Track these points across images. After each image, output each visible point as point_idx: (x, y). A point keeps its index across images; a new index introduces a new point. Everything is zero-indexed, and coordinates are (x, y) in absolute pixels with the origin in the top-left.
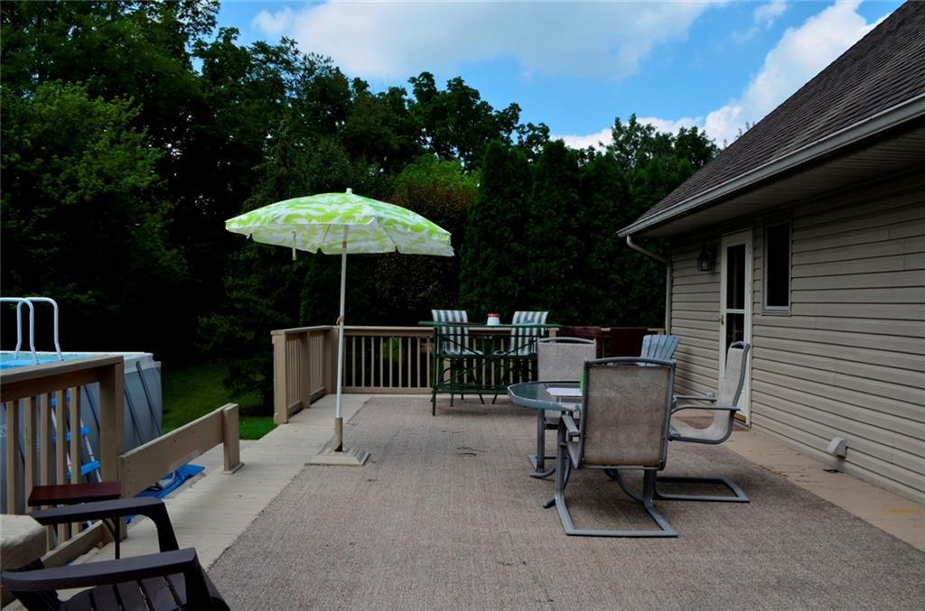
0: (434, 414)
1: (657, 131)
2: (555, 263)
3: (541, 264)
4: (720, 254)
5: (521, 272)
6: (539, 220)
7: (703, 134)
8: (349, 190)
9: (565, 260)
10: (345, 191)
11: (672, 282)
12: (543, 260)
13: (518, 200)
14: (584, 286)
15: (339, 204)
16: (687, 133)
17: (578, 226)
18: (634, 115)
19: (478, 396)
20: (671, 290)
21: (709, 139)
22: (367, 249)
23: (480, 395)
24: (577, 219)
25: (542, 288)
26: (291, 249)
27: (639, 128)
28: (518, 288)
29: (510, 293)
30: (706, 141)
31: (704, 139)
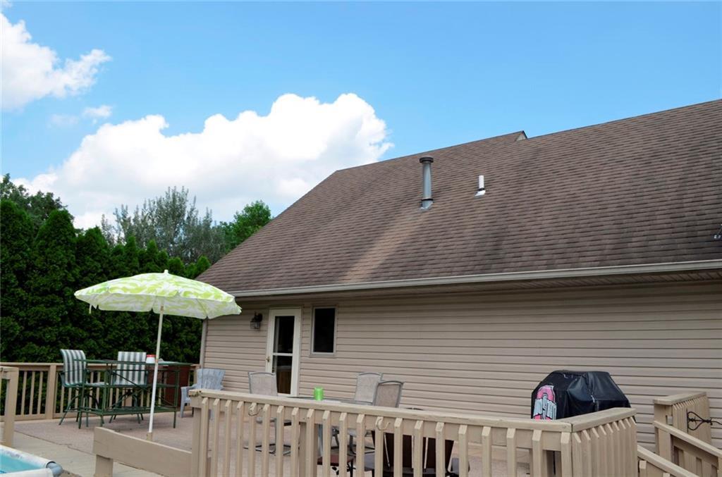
0: (80, 428)
1: (27, 192)
2: (55, 308)
3: (41, 308)
4: (267, 319)
5: (22, 314)
6: (43, 272)
7: (58, 200)
8: (166, 271)
9: (63, 306)
10: (163, 272)
11: (207, 332)
12: (42, 305)
13: (24, 253)
14: (73, 328)
15: (148, 280)
16: (43, 197)
17: (74, 280)
18: (8, 175)
19: (99, 418)
20: (206, 338)
21: (62, 205)
22: (132, 308)
23: (101, 416)
24: (74, 275)
25: (40, 328)
26: (89, 304)
27: (11, 186)
28: (19, 328)
29: (12, 331)
30: (60, 206)
31: (58, 204)
